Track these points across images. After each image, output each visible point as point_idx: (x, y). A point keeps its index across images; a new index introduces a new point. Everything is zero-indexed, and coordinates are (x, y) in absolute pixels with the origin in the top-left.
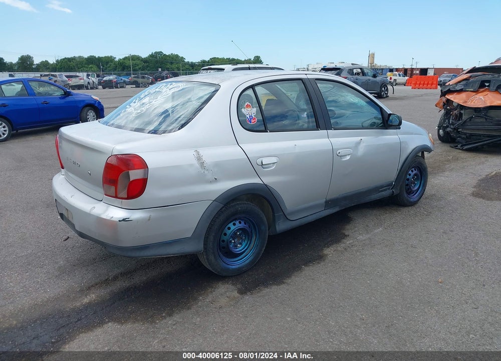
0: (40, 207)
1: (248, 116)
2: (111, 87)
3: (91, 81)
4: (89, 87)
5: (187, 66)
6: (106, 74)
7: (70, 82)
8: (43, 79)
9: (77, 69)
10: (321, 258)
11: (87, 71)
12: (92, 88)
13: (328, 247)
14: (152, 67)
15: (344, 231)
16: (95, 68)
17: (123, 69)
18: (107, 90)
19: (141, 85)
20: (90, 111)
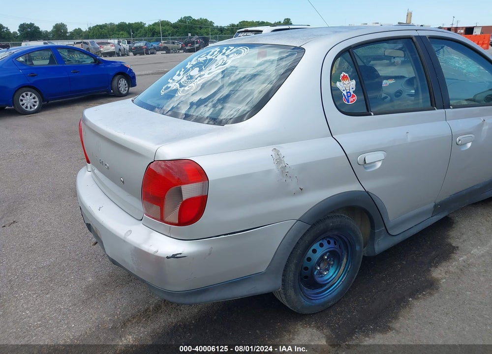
0: (67, 196)
1: (345, 93)
2: (142, 54)
3: (122, 48)
4: (120, 55)
5: (216, 31)
6: (137, 40)
7: (102, 49)
8: (76, 46)
9: (108, 36)
10: (431, 285)
11: (118, 38)
12: (123, 55)
13: (436, 267)
14: (181, 32)
15: (449, 240)
16: (126, 34)
17: (153, 35)
18: (138, 56)
19: (171, 51)
20: (121, 79)
